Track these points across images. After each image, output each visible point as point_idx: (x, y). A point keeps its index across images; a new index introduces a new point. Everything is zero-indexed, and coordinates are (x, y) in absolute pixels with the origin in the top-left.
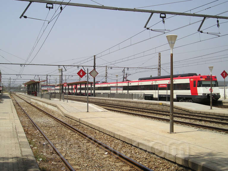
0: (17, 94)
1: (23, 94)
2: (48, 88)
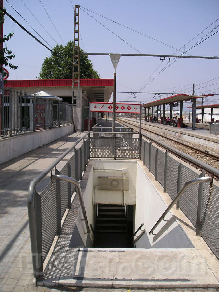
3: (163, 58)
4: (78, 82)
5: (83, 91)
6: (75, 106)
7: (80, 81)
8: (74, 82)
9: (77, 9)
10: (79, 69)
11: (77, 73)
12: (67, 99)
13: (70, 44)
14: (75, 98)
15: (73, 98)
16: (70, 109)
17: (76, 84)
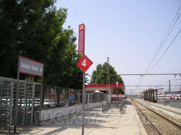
0: (136, 99)
1: (140, 100)
2: (173, 95)
3: (141, 75)
4: (109, 85)
5: (111, 88)
6: (108, 94)
7: (110, 85)
8: (107, 85)
9: (108, 58)
10: (109, 81)
11: (108, 82)
12: (105, 92)
13: (106, 63)
14: (108, 92)
15: (107, 92)
16: (106, 95)
17: (108, 86)
